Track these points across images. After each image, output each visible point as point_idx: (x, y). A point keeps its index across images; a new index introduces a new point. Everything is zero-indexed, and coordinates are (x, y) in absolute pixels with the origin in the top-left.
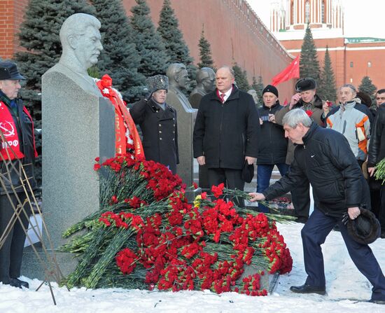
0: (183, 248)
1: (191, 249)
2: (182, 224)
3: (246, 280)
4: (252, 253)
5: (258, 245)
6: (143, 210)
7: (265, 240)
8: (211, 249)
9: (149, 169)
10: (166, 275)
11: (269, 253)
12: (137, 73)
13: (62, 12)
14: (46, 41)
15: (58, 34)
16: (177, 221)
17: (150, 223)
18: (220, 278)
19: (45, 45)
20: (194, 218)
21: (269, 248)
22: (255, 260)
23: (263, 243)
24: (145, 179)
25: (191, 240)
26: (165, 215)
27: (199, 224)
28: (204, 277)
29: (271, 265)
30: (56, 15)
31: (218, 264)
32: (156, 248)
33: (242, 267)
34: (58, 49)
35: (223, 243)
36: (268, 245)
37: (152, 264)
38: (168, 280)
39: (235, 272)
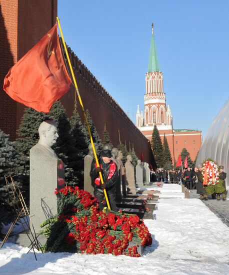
0: (98, 232)
1: (102, 234)
2: (97, 221)
3: (130, 249)
4: (132, 235)
5: (135, 231)
6: (78, 214)
7: (139, 229)
8: (112, 233)
9: (81, 194)
10: (90, 246)
11: (141, 235)
12: (74, 147)
13: (39, 120)
14: (31, 133)
15: (37, 130)
16: (95, 219)
17: (82, 220)
18: (116, 248)
19: (31, 135)
20: (103, 218)
21: (141, 233)
22: (134, 239)
23: (138, 231)
24: (79, 199)
25: (102, 229)
26: (89, 217)
27: (106, 221)
28: (109, 247)
29: (142, 241)
30: (36, 121)
31: (115, 241)
32: (85, 233)
33: (128, 243)
34: (37, 136)
35: (118, 230)
36: (140, 231)
37: (83, 241)
38: (91, 248)
39: (124, 245)
